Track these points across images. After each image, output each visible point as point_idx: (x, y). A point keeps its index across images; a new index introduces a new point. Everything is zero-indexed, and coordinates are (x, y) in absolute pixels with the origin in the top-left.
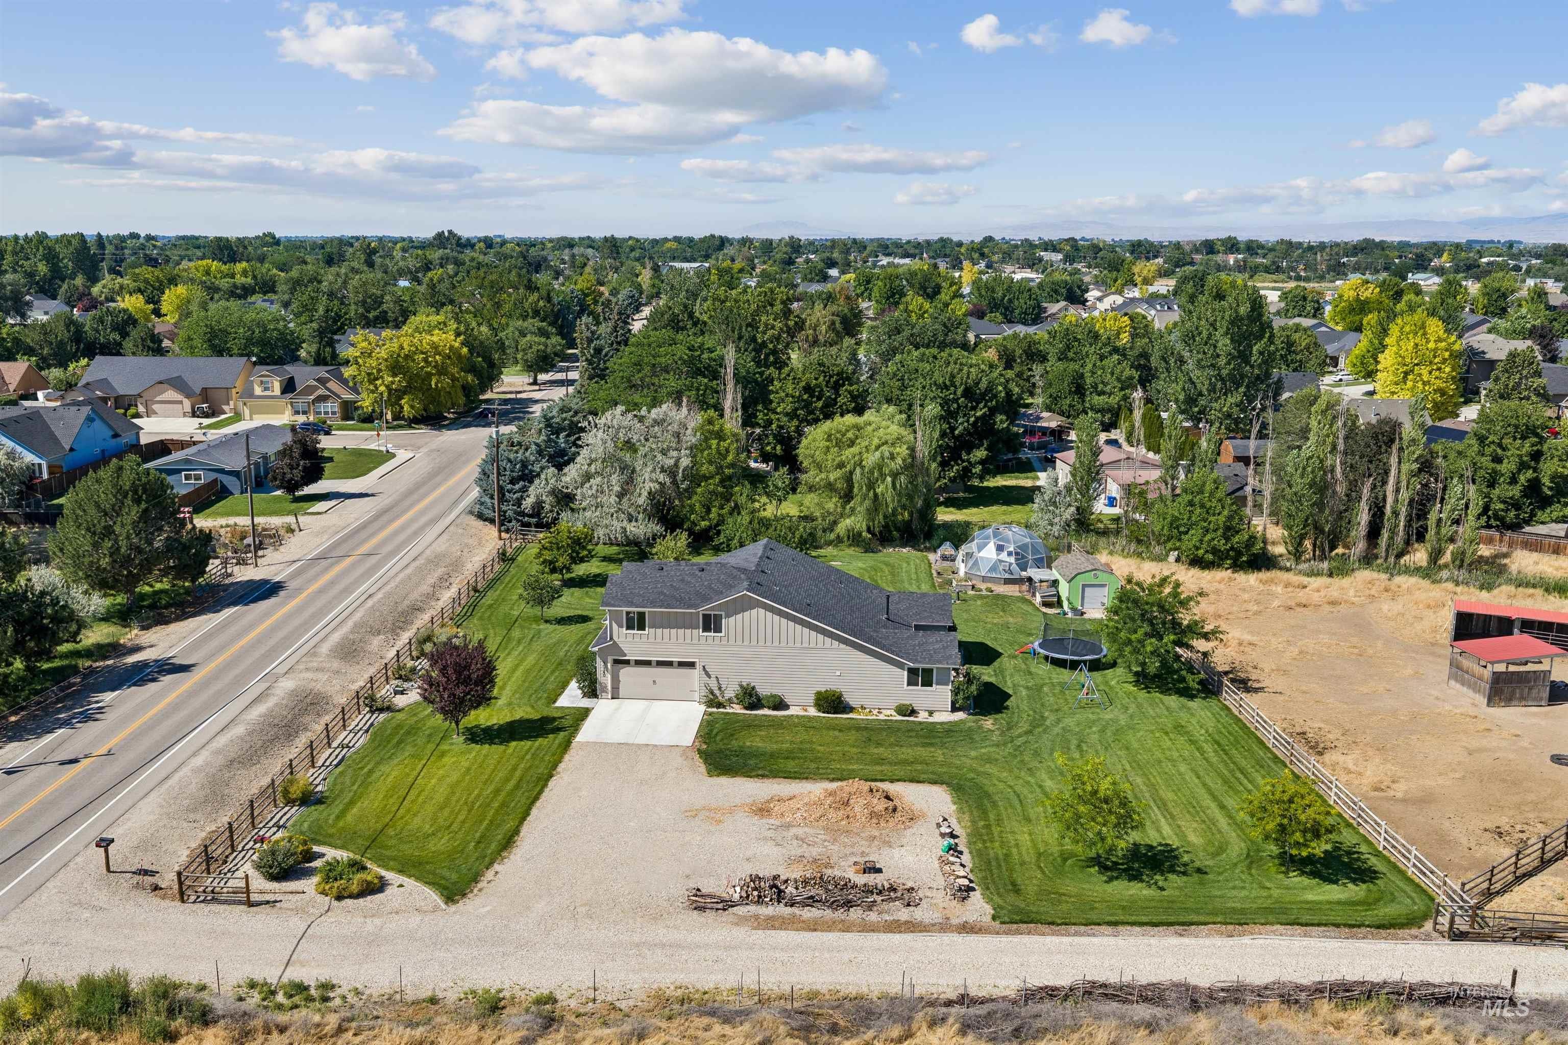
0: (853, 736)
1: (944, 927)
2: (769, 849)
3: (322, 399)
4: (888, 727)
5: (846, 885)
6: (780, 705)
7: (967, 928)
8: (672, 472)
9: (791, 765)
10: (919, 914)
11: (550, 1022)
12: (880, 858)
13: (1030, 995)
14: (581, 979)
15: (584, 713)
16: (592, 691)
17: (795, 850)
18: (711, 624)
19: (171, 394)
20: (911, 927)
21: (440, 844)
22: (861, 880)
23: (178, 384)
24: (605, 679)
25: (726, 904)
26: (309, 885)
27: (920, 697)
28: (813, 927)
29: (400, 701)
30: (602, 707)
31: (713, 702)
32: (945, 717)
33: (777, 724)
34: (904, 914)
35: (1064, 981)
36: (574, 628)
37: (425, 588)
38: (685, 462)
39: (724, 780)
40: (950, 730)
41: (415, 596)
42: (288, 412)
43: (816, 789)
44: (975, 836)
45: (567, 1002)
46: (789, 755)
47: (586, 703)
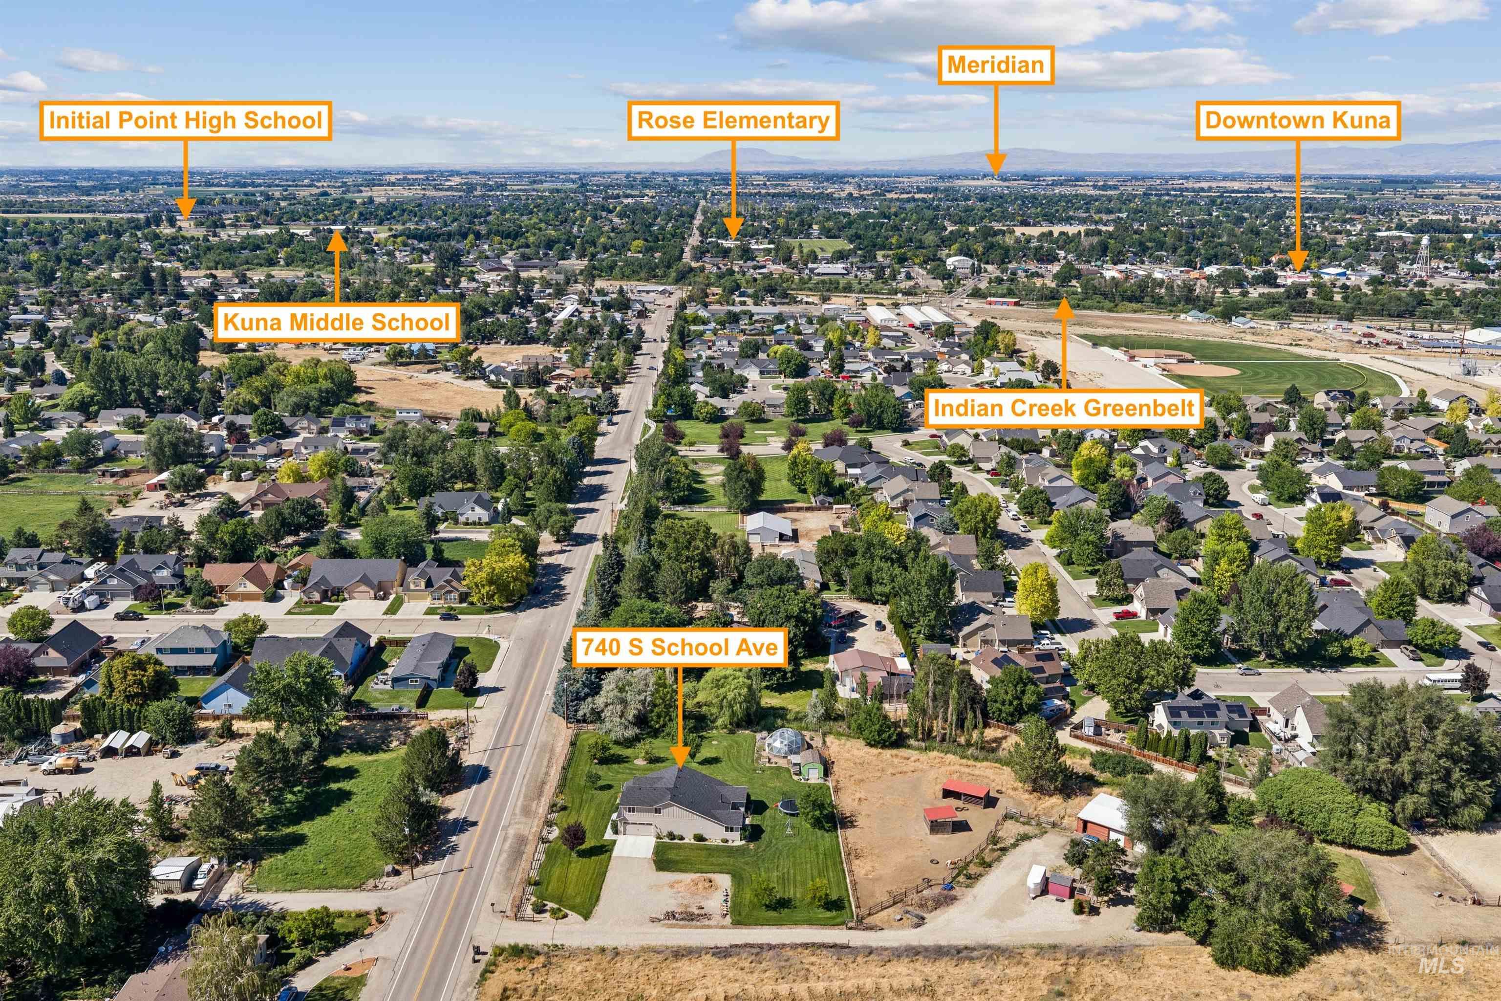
0: (704, 853)
1: (716, 927)
2: (673, 901)
3: (450, 592)
4: (717, 848)
5: (692, 914)
6: (682, 838)
7: (723, 927)
8: (643, 702)
9: (682, 866)
10: (711, 923)
11: (617, 954)
12: (703, 904)
13: (732, 946)
14: (624, 943)
15: (614, 842)
16: (616, 832)
17: (680, 901)
18: (658, 811)
19: (363, 588)
20: (709, 927)
21: (578, 900)
22: (697, 912)
23: (365, 580)
24: (621, 828)
25: (660, 920)
26: (547, 915)
27: (729, 835)
28: (682, 927)
29: (551, 837)
30: (620, 838)
31: (659, 837)
32: (739, 843)
33: (679, 847)
34: (707, 922)
35: (739, 942)
36: (606, 792)
37: (544, 770)
38: (649, 699)
39: (661, 873)
40: (738, 849)
41: (542, 775)
42: (429, 598)
43: (688, 877)
44: (735, 895)
45: (620, 949)
46: (683, 862)
47: (614, 837)
